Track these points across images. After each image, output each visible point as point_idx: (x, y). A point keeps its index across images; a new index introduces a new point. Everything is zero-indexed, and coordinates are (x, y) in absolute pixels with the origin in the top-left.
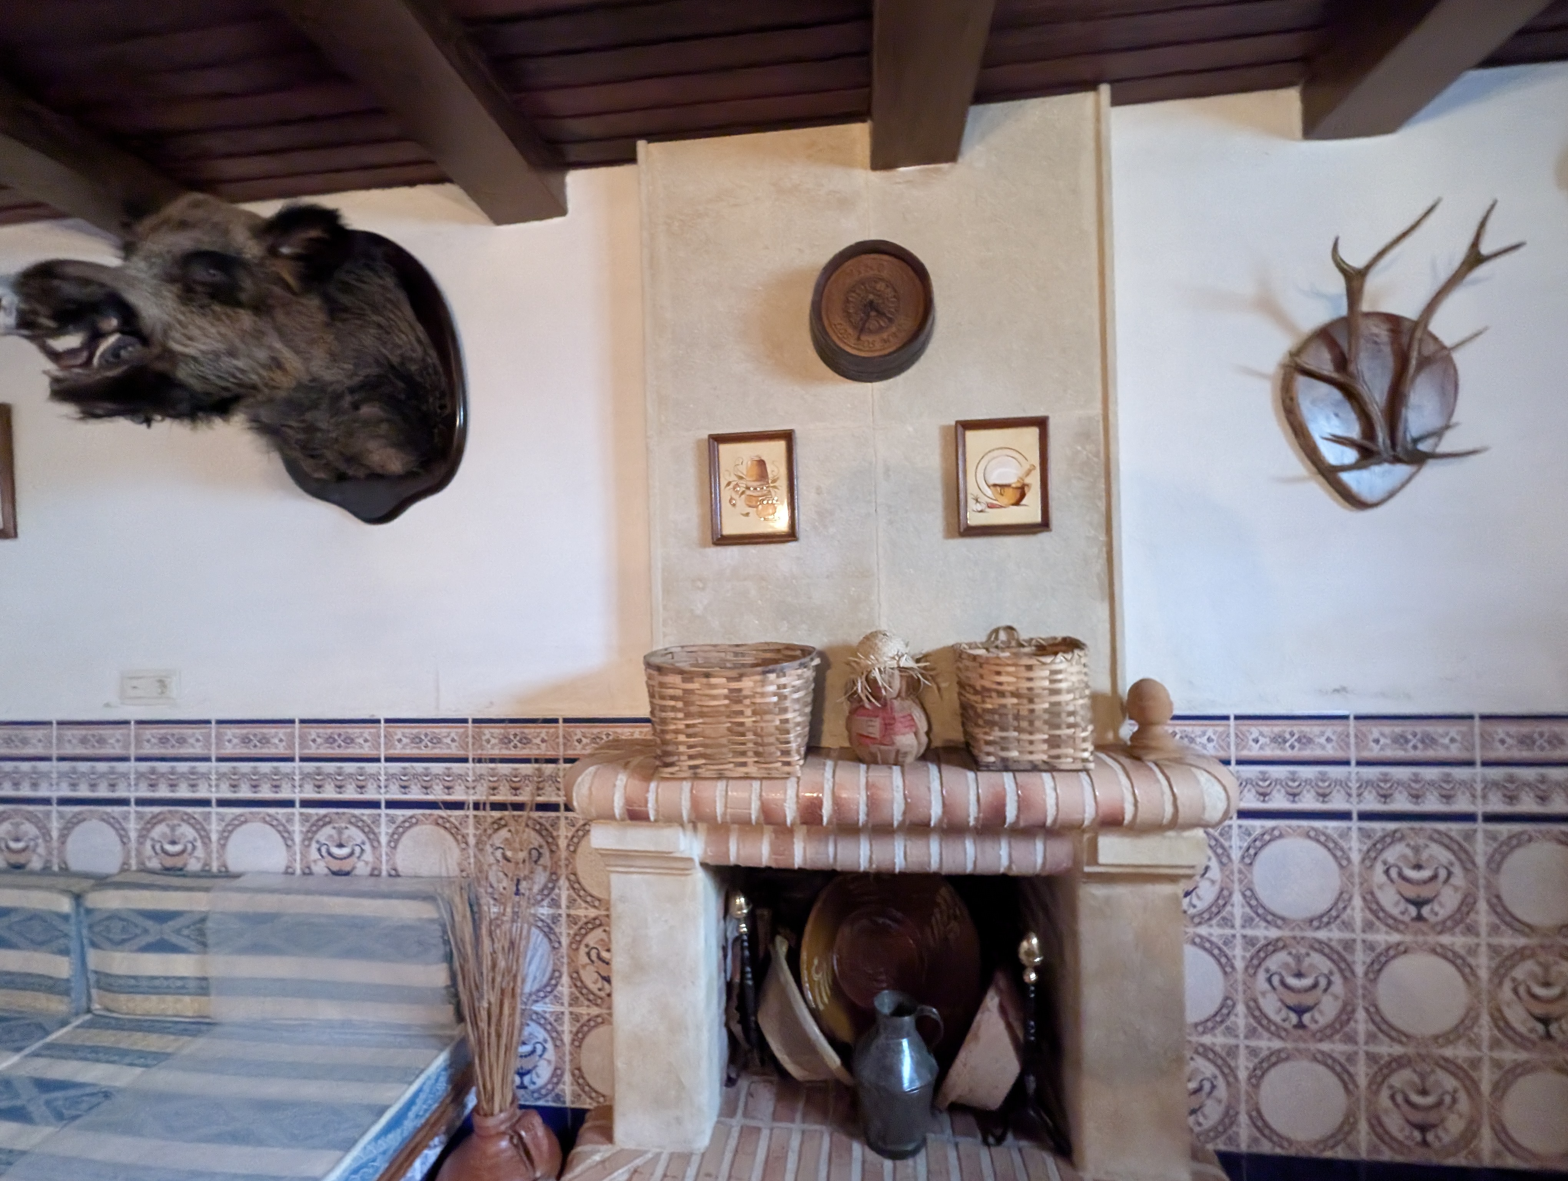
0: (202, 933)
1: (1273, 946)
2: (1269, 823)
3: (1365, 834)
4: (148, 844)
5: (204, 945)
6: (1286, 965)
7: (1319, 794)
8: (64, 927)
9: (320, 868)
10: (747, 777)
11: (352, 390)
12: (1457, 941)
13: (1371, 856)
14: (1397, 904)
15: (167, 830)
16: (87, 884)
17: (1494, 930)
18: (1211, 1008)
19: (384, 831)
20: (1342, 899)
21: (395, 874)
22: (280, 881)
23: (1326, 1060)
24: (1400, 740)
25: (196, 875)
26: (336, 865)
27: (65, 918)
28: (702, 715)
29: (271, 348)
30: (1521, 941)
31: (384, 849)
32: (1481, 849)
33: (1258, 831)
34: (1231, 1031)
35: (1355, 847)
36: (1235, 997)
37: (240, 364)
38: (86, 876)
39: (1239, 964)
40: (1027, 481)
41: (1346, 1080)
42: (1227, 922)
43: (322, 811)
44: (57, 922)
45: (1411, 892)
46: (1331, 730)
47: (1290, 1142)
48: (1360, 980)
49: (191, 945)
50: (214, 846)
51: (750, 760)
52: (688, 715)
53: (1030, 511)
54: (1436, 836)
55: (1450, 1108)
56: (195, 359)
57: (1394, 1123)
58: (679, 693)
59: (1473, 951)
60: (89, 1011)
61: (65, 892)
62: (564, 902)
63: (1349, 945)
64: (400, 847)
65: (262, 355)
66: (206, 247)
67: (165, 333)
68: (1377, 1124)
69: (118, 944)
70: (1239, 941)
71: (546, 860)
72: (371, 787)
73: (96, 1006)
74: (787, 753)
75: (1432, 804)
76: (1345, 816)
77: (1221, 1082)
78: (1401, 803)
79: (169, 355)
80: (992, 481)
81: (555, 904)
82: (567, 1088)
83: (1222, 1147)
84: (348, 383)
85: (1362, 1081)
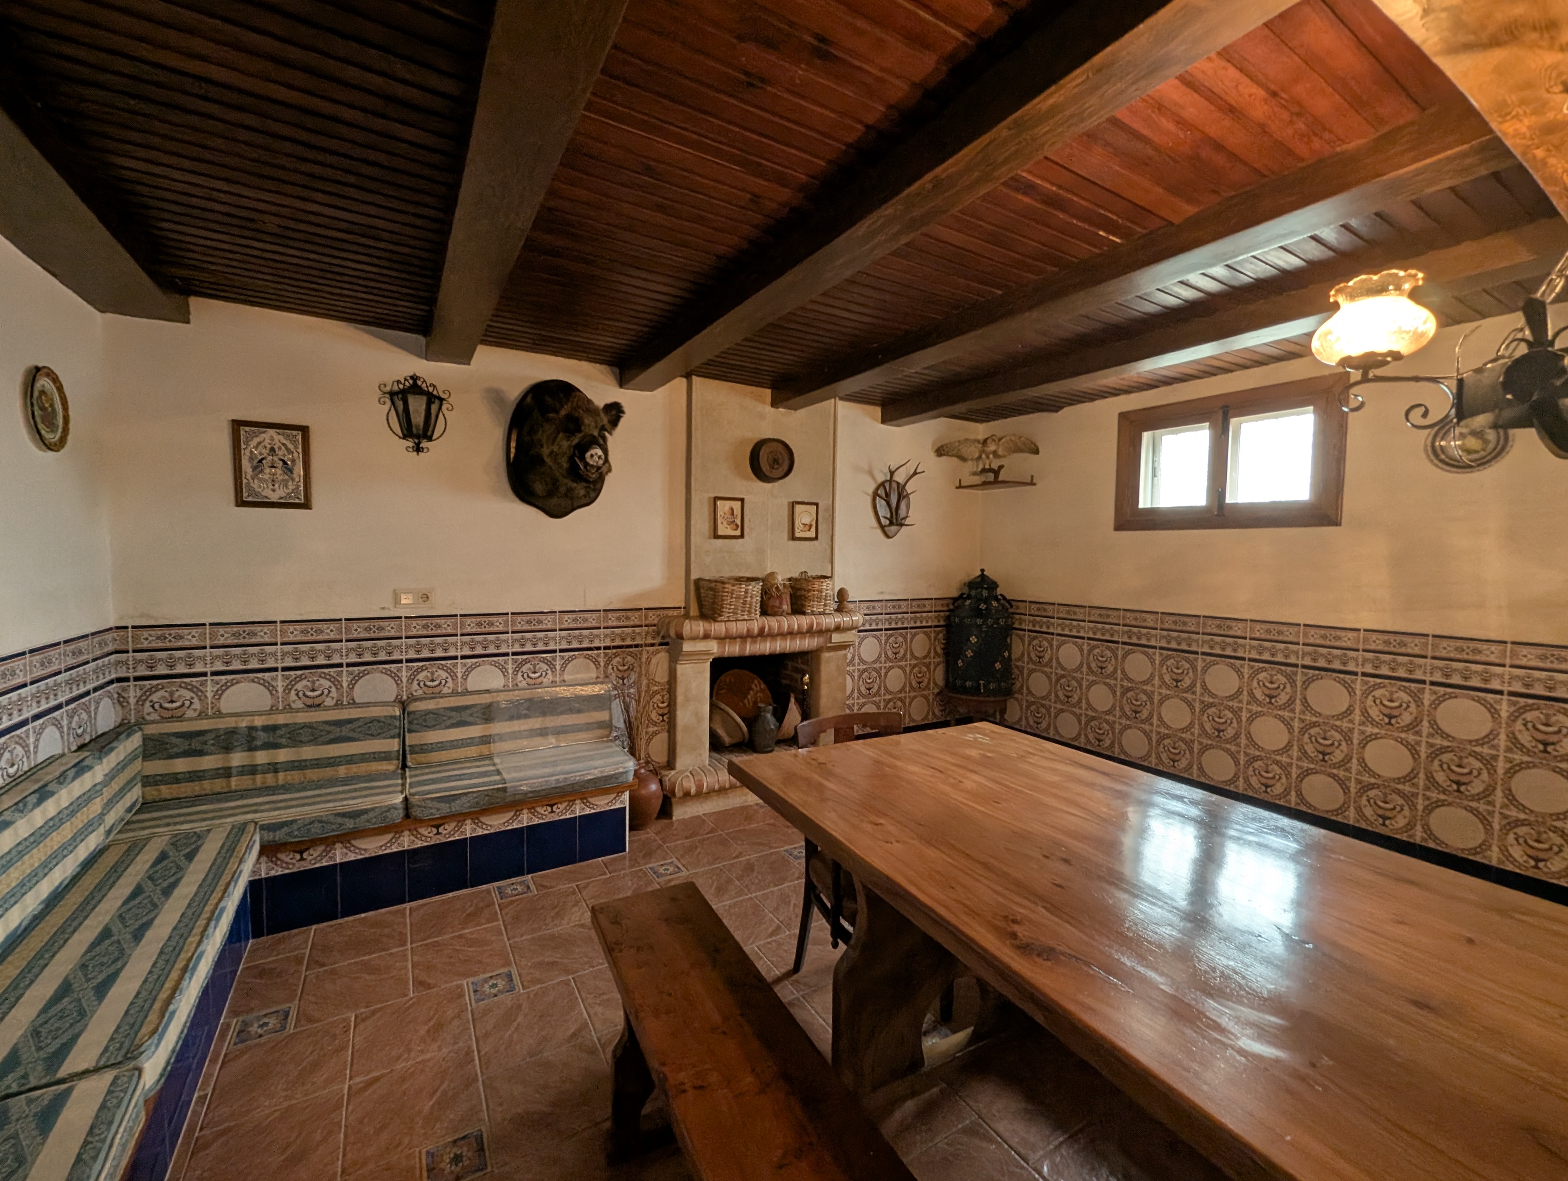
2: (865, 633)
3: (886, 635)
5: (487, 718)
6: (867, 676)
7: (876, 624)
12: (903, 663)
13: (887, 641)
14: (891, 655)
15: (428, 674)
19: (558, 663)
20: (880, 655)
30: (915, 662)
31: (558, 672)
33: (862, 636)
35: (883, 639)
36: (855, 687)
39: (856, 677)
40: (812, 523)
42: (854, 665)
43: (525, 657)
44: (390, 721)
45: (894, 650)
46: (879, 604)
48: (883, 678)
50: (459, 680)
51: (746, 614)
53: (812, 534)
59: (906, 665)
63: (881, 668)
64: (567, 670)
69: (430, 727)
70: (856, 670)
72: (552, 643)
76: (881, 630)
80: (802, 522)
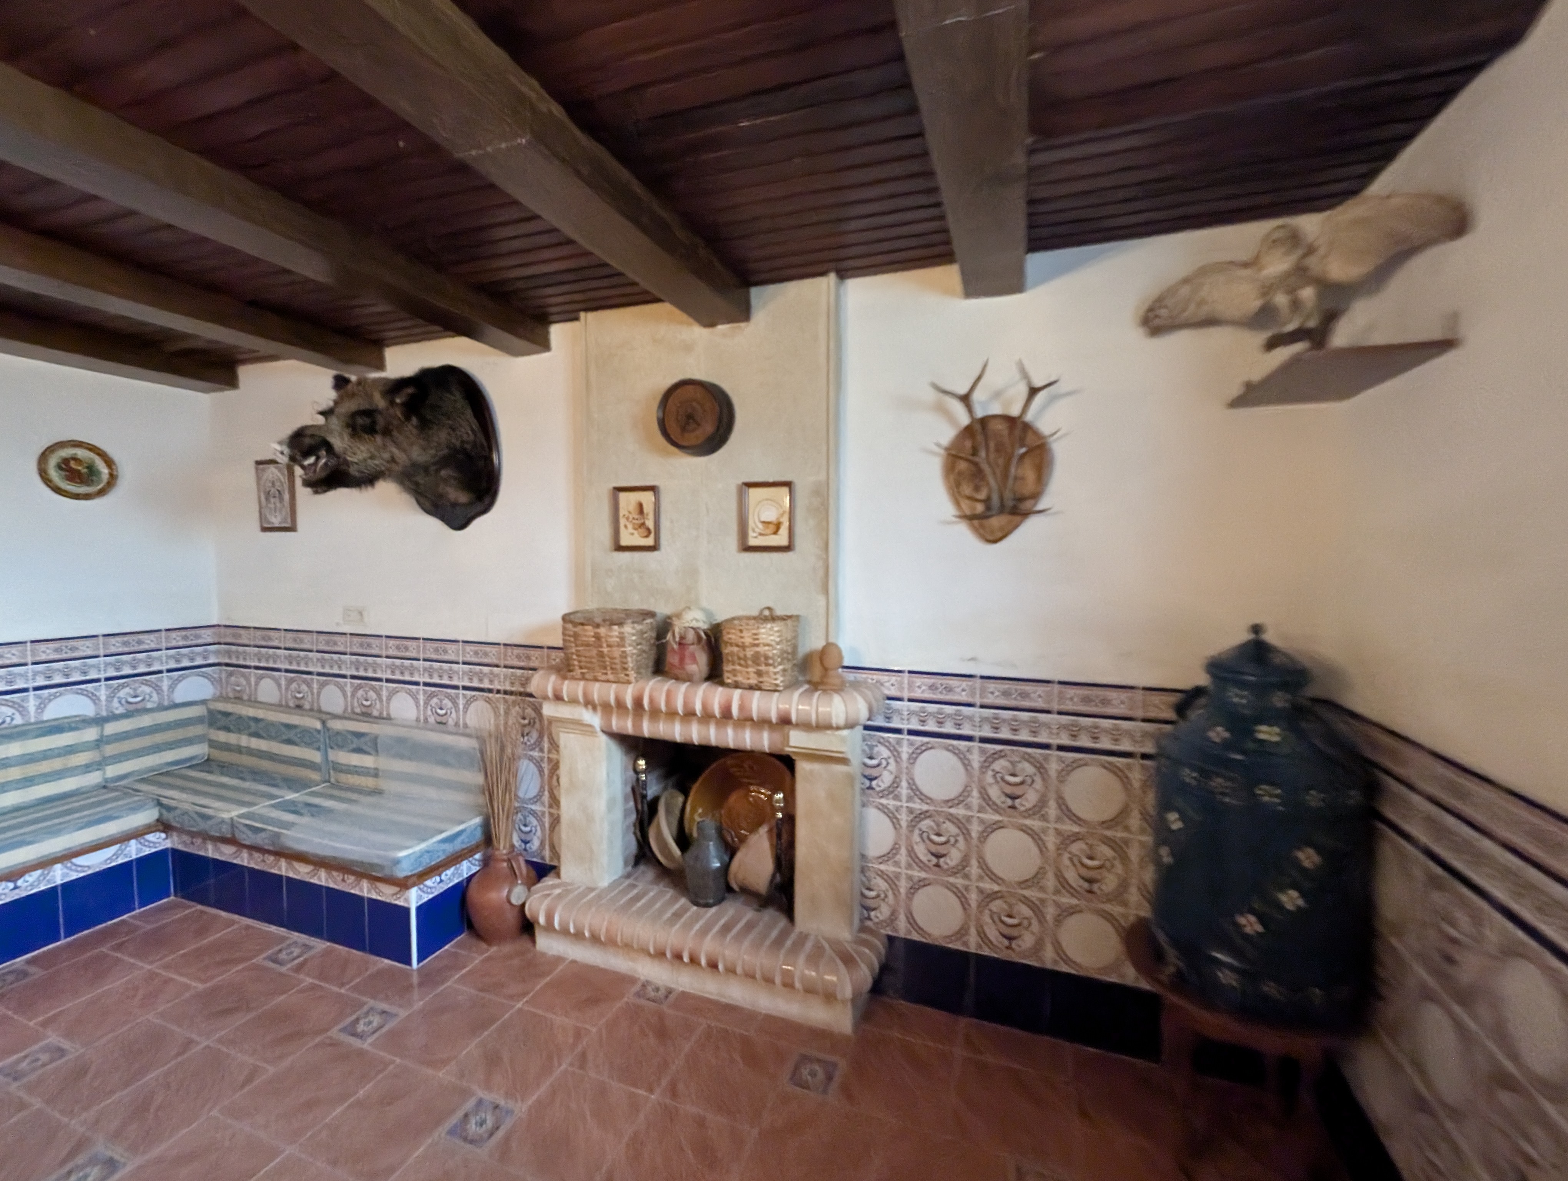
0: (376, 744)
1: (924, 815)
2: (926, 739)
3: (983, 751)
4: (356, 700)
5: (377, 751)
6: (931, 828)
7: (956, 724)
8: (318, 736)
9: (432, 720)
10: (608, 681)
11: (434, 464)
12: (1035, 823)
13: (986, 765)
14: (999, 798)
15: (364, 693)
16: (328, 716)
17: (1058, 820)
18: (885, 849)
19: (461, 702)
20: (966, 792)
21: (466, 726)
22: (414, 724)
23: (950, 887)
24: (1006, 694)
25: (376, 718)
26: (439, 719)
27: (319, 732)
28: (582, 645)
29: (391, 452)
30: (1076, 829)
31: (461, 712)
32: (1053, 767)
33: (919, 744)
34: (897, 864)
35: (976, 759)
36: (901, 843)
37: (376, 462)
38: (329, 713)
39: (904, 824)
40: (781, 520)
41: (964, 903)
42: (897, 798)
43: (433, 689)
44: (315, 734)
45: (1009, 790)
46: (965, 683)
47: (929, 935)
48: (975, 842)
49: (373, 752)
50: (385, 703)
51: (609, 672)
52: (577, 646)
54: (1026, 757)
55: (1027, 928)
56: (356, 463)
57: (992, 933)
58: (571, 633)
59: (1045, 831)
60: (329, 782)
61: (320, 719)
62: (546, 749)
63: (969, 819)
64: (469, 712)
65: (386, 456)
66: (362, 408)
67: (344, 453)
68: (982, 934)
69: (341, 747)
70: (904, 810)
71: (537, 725)
72: (455, 678)
73: (333, 780)
74: (626, 669)
75: (1024, 736)
76: (969, 738)
77: (890, 894)
78: (1005, 734)
79: (347, 463)
80: (762, 519)
81: (542, 750)
82: (547, 853)
83: (890, 933)
84: (432, 460)
85: (974, 904)
